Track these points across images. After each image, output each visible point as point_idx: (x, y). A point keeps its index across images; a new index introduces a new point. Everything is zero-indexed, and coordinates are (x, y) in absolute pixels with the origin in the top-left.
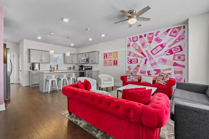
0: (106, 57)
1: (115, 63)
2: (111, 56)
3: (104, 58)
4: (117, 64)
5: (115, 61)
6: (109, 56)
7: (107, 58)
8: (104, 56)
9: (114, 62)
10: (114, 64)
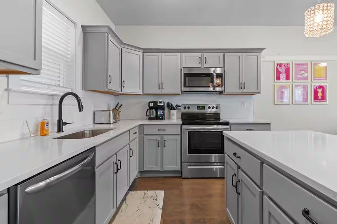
0: (283, 76)
1: (320, 95)
2: (305, 75)
3: (278, 79)
4: (324, 98)
5: (320, 91)
6: (296, 74)
7: (288, 78)
8: (279, 73)
9: (316, 92)
10: (316, 98)
